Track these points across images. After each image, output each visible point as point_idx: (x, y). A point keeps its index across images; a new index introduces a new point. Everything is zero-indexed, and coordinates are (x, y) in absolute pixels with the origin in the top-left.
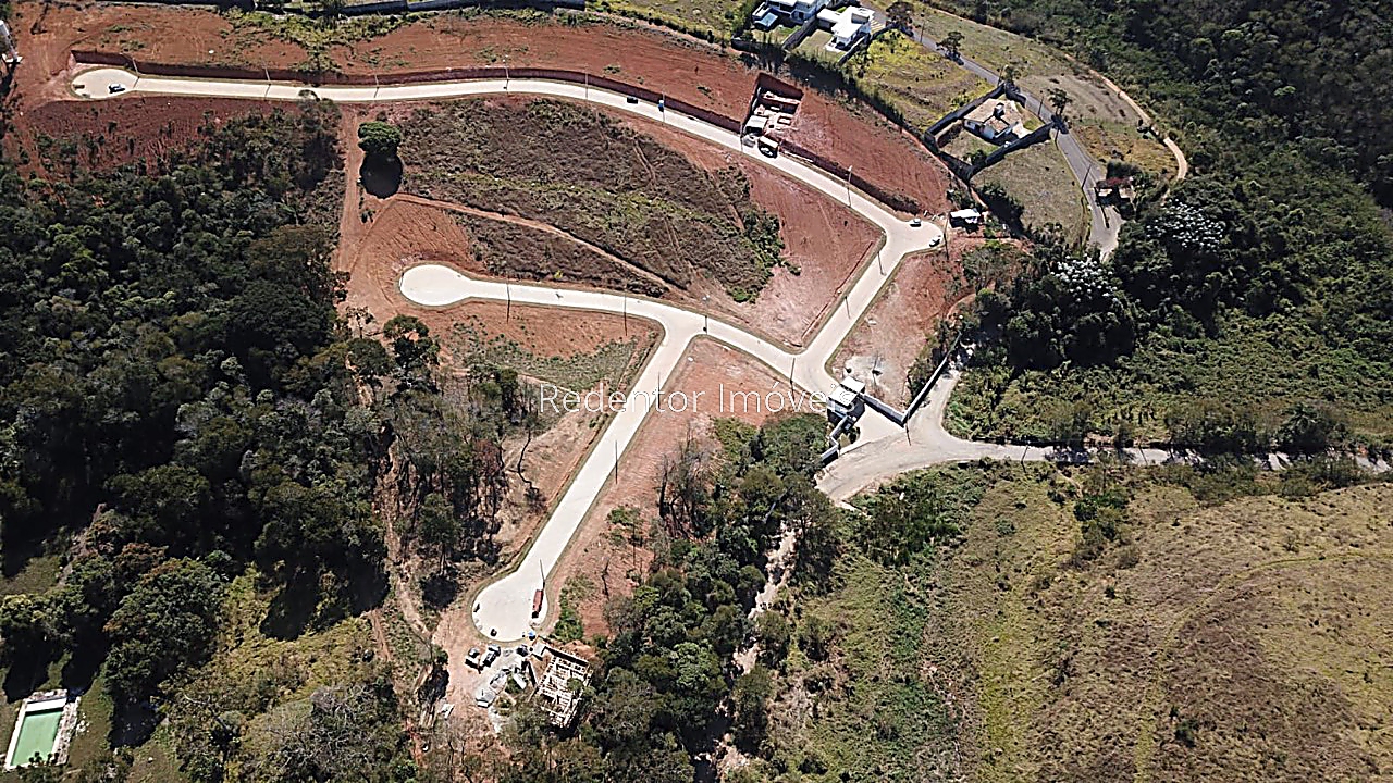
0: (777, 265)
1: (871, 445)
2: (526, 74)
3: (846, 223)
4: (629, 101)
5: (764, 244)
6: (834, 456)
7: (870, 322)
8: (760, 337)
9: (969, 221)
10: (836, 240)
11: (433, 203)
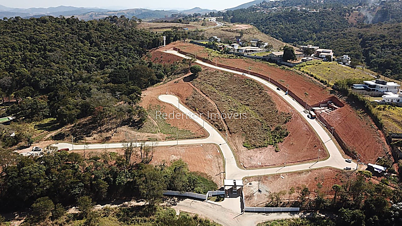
0: (273, 145)
1: (220, 207)
2: (255, 75)
3: (316, 146)
4: (278, 89)
5: (275, 137)
6: (203, 200)
7: (282, 177)
8: (235, 157)
9: (375, 170)
10: (305, 149)
11: (194, 87)
